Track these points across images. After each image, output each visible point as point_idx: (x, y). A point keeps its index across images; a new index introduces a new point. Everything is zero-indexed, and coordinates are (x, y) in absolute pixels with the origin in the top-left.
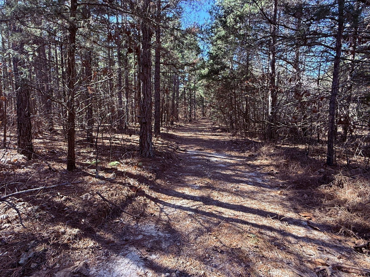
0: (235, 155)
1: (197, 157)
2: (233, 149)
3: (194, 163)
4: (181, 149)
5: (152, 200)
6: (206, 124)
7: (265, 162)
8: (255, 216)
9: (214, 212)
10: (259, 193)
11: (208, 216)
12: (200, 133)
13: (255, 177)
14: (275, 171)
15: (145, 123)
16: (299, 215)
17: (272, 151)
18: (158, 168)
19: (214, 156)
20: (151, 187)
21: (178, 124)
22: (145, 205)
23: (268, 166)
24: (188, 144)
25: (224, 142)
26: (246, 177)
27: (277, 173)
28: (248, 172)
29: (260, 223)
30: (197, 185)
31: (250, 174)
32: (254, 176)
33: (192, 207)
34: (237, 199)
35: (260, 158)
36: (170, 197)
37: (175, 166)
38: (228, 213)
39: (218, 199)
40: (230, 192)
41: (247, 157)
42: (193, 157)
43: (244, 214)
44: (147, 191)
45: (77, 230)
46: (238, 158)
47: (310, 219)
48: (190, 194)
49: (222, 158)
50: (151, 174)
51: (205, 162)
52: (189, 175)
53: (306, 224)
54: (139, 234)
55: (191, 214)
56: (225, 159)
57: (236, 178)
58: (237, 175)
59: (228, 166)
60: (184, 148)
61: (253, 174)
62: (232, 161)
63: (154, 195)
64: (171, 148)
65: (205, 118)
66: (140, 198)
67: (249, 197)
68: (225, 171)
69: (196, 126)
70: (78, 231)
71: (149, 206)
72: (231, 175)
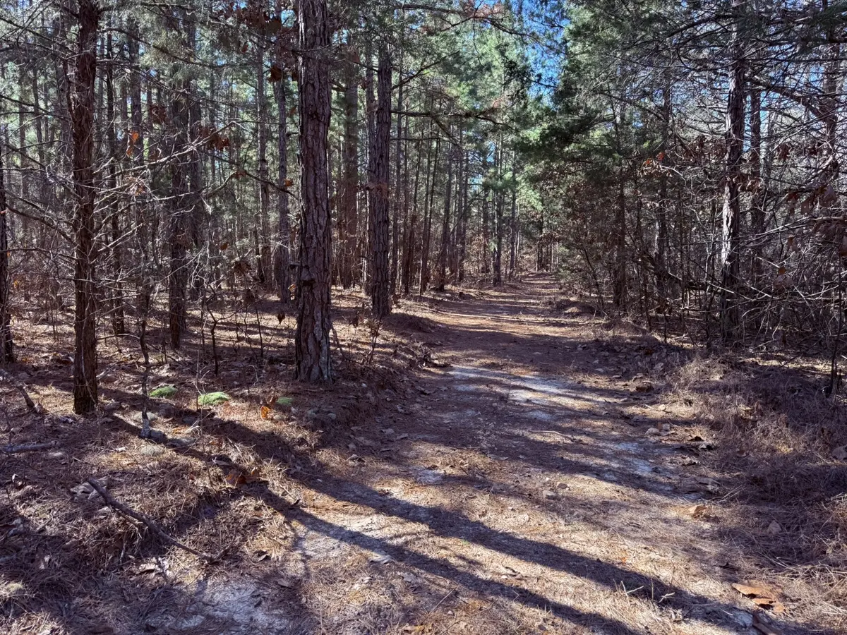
0: (594, 385)
1: (472, 387)
2: (595, 366)
3: (457, 404)
4: (436, 362)
5: (281, 511)
6: (544, 291)
7: (682, 411)
8: (580, 581)
9: (453, 561)
10: (627, 508)
11: (428, 570)
12: (510, 318)
13: (635, 456)
14: (707, 440)
15: (310, 283)
16: (734, 589)
17: (717, 378)
18: (333, 416)
19: (528, 385)
20: (292, 472)
21: (458, 289)
22: (254, 525)
23: (687, 423)
24: (461, 349)
25: (574, 345)
26: (602, 457)
27: (709, 448)
28: (617, 441)
29: (586, 607)
30: (437, 471)
31: (621, 447)
32: (630, 455)
33: (391, 538)
34: (543, 523)
35: (671, 397)
36: (340, 503)
37: (397, 411)
38: (496, 565)
39: (482, 519)
40: (530, 498)
41: (632, 394)
42: (461, 388)
43: (548, 573)
44: (276, 483)
45: (18, 585)
46: (601, 395)
47: (767, 607)
48: (404, 499)
49: (551, 394)
50: (305, 433)
51: (492, 402)
52: (425, 440)
53: (748, 620)
54: (195, 613)
55: (378, 562)
56: (559, 395)
57: (569, 456)
58: (577, 448)
59: (560, 418)
60: (446, 358)
61: (631, 447)
62: (577, 405)
63: (294, 494)
64: (404, 358)
65: (545, 275)
66: (247, 502)
67: (586, 519)
68: (541, 434)
69: (512, 297)
70: (19, 590)
71: (263, 530)
72: (557, 447)
